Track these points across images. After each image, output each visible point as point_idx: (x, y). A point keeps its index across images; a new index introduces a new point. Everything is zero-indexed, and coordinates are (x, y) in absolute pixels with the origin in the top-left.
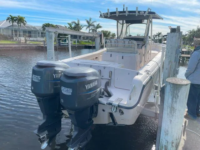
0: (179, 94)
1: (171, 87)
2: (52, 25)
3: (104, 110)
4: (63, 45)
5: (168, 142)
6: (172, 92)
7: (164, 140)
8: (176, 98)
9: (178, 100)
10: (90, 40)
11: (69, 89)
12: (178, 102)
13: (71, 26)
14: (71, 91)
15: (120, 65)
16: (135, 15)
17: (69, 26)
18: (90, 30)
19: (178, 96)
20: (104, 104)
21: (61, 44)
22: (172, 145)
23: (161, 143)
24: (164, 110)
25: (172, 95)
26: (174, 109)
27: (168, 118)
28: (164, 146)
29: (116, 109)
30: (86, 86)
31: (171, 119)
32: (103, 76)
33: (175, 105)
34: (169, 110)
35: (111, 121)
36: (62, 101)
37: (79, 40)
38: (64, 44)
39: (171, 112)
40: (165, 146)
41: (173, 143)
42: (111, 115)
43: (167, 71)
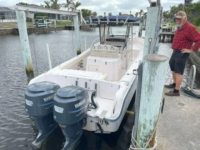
0: (157, 71)
1: (149, 65)
2: (26, 4)
3: (92, 121)
4: (40, 27)
5: (146, 121)
6: (149, 69)
7: (142, 119)
8: (153, 76)
9: (156, 78)
10: (70, 20)
11: (61, 108)
12: (156, 80)
13: (48, 5)
14: (63, 110)
15: (104, 75)
16: (116, 23)
17: (46, 5)
18: (68, 9)
19: (156, 74)
20: (92, 117)
21: (39, 26)
22: (150, 123)
23: (139, 121)
24: (142, 89)
25: (149, 73)
26: (152, 87)
27: (146, 97)
28: (142, 124)
29: (102, 122)
30: (75, 105)
31: (150, 98)
32: (89, 88)
33: (152, 83)
34: (147, 89)
35: (98, 128)
36: (55, 117)
37: (58, 20)
38: (42, 25)
39: (149, 90)
40: (144, 125)
41: (151, 121)
42: (98, 125)
43: (146, 48)
